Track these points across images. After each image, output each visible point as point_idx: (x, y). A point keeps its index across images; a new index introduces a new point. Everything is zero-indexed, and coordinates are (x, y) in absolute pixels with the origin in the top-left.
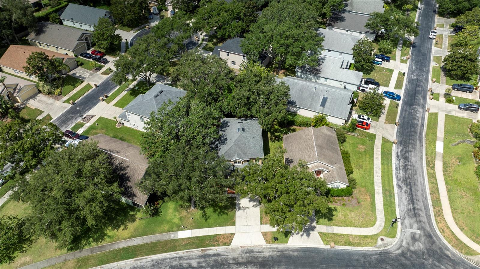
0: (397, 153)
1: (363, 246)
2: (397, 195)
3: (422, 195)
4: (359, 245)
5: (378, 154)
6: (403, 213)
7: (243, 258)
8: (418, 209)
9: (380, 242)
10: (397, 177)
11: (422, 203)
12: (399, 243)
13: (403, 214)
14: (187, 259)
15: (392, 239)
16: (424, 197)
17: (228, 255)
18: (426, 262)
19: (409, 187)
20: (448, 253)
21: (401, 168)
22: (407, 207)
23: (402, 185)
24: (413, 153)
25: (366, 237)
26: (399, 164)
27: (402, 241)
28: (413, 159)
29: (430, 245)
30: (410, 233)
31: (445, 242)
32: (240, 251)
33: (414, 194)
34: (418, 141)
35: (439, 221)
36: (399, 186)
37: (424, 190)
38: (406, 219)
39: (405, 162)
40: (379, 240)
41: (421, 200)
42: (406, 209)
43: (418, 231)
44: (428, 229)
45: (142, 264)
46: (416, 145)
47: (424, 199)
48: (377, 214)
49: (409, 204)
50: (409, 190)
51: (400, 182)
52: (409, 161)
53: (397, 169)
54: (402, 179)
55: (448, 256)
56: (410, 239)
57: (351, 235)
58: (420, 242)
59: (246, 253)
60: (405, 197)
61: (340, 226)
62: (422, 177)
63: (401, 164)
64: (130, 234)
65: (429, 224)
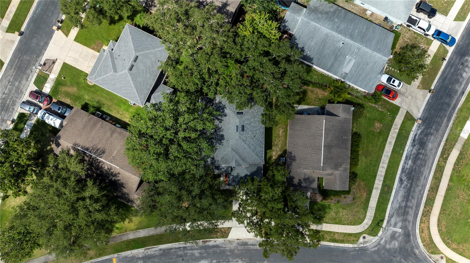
0: (416, 135)
1: (345, 243)
2: (395, 190)
3: (420, 191)
4: (342, 242)
5: (393, 137)
6: (393, 210)
7: (238, 250)
8: (409, 207)
9: (361, 240)
10: (403, 169)
11: (416, 200)
12: (378, 241)
13: (393, 212)
14: (190, 250)
15: (373, 237)
16: (420, 194)
17: (225, 247)
18: (394, 259)
19: (410, 182)
20: (417, 251)
21: (412, 157)
22: (399, 204)
23: (404, 178)
24: (432, 137)
25: (350, 235)
26: (412, 151)
27: (382, 239)
28: (430, 145)
29: (405, 244)
30: (392, 231)
31: (419, 241)
32: (236, 244)
33: (412, 189)
34: (446, 118)
35: (423, 221)
36: (401, 180)
37: (424, 186)
38: (394, 217)
39: (419, 149)
40: (361, 238)
41: (416, 197)
42: (397, 207)
43: (400, 230)
44: (410, 228)
45: (152, 253)
46: (441, 126)
47: (420, 196)
48: (368, 212)
49: (403, 201)
50: (409, 185)
51: (403, 175)
52: (423, 149)
53: (406, 158)
54: (407, 172)
55: (415, 254)
56: (389, 237)
57: (337, 233)
58: (397, 241)
59: (241, 245)
60: (401, 193)
61: (330, 223)
62: (429, 170)
63: (414, 151)
64: (136, 226)
65: (413, 223)
